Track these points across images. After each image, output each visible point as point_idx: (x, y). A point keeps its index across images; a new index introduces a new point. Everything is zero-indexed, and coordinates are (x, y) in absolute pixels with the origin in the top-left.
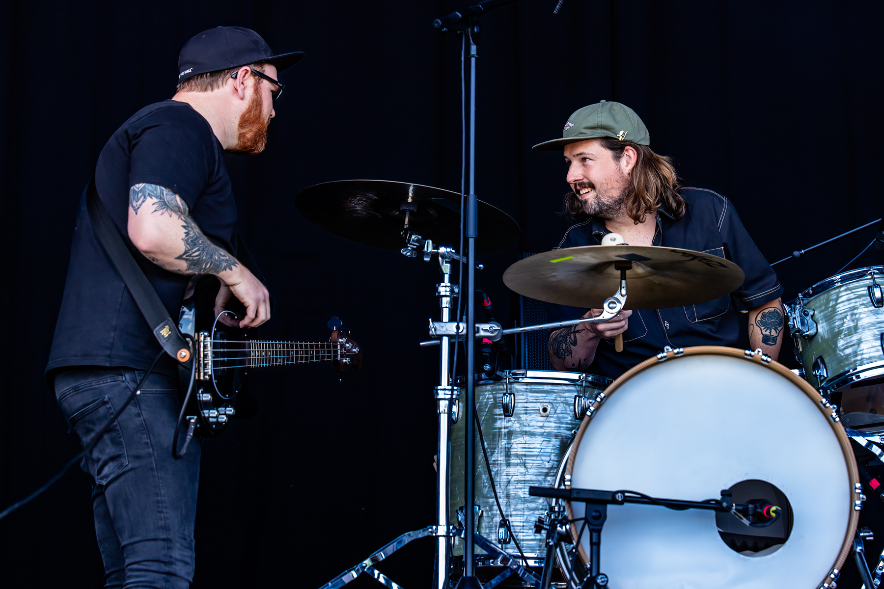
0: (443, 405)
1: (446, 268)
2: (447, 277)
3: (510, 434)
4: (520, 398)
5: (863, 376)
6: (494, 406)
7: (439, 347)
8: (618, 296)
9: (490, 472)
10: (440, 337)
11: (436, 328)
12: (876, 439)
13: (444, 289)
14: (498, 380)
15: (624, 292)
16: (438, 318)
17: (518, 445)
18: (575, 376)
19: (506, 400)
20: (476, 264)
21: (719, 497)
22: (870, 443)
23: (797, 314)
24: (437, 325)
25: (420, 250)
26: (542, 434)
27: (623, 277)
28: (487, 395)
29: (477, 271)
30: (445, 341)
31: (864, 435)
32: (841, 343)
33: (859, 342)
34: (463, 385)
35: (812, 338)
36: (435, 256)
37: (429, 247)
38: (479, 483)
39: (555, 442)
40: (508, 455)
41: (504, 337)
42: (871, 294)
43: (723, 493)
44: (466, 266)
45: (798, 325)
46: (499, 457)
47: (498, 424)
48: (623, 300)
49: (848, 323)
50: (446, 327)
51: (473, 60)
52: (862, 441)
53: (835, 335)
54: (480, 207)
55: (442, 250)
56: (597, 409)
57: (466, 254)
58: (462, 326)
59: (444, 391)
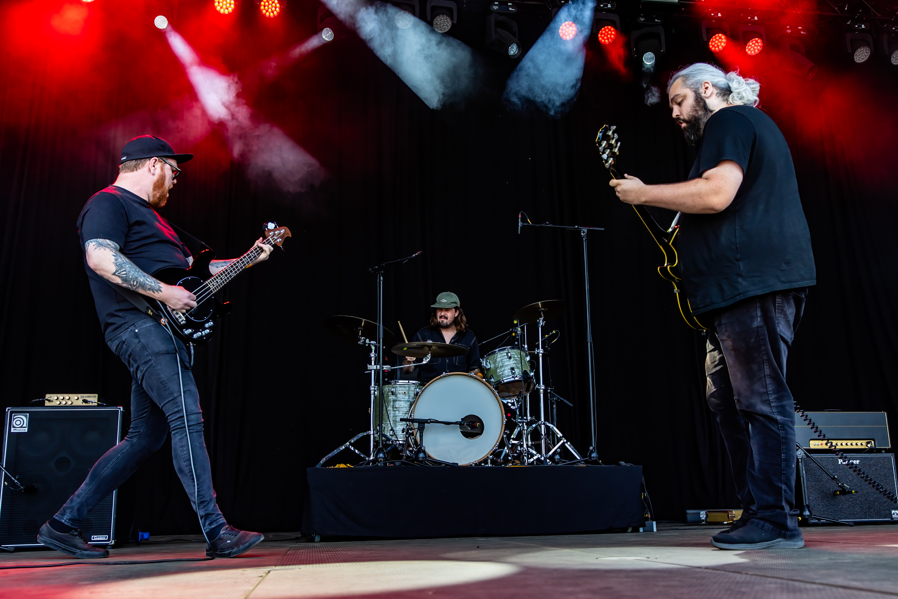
0: (372, 392)
1: (373, 348)
2: (373, 351)
3: (394, 401)
4: (398, 389)
5: (505, 381)
6: (389, 392)
7: (371, 373)
8: (428, 356)
9: (387, 413)
10: (371, 370)
11: (369, 367)
12: (509, 401)
13: (372, 355)
14: (390, 383)
15: (430, 355)
16: (371, 364)
17: (397, 404)
18: (415, 382)
19: (392, 390)
20: (383, 347)
21: (461, 421)
22: (508, 402)
23: (484, 362)
24: (370, 366)
25: (365, 342)
26: (404, 401)
27: (430, 350)
28: (386, 388)
29: (383, 349)
30: (373, 372)
31: (506, 400)
32: (498, 371)
33: (504, 370)
34: (379, 385)
35: (489, 369)
36: (369, 344)
37: (367, 341)
38: (384, 417)
39: (409, 403)
40: (393, 408)
41: (392, 369)
42: (507, 355)
43: (462, 419)
44: (379, 347)
45: (485, 365)
46: (390, 408)
47: (390, 398)
48: (430, 357)
49: (500, 364)
50: (373, 367)
51: (382, 282)
52: (505, 402)
53: (496, 368)
54: (384, 330)
55: (372, 342)
56: (422, 393)
57: (379, 343)
58: (378, 366)
59: (373, 387)
